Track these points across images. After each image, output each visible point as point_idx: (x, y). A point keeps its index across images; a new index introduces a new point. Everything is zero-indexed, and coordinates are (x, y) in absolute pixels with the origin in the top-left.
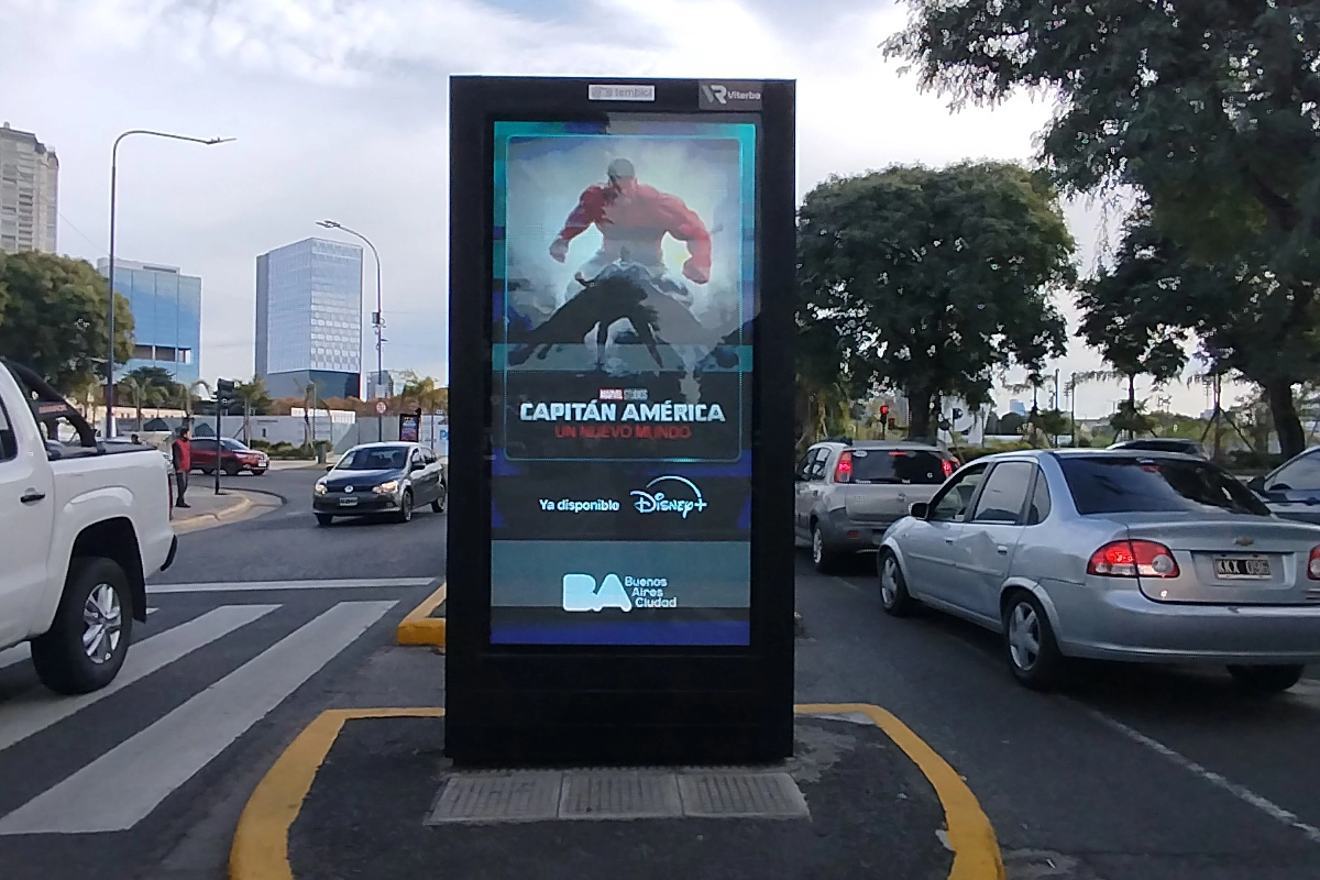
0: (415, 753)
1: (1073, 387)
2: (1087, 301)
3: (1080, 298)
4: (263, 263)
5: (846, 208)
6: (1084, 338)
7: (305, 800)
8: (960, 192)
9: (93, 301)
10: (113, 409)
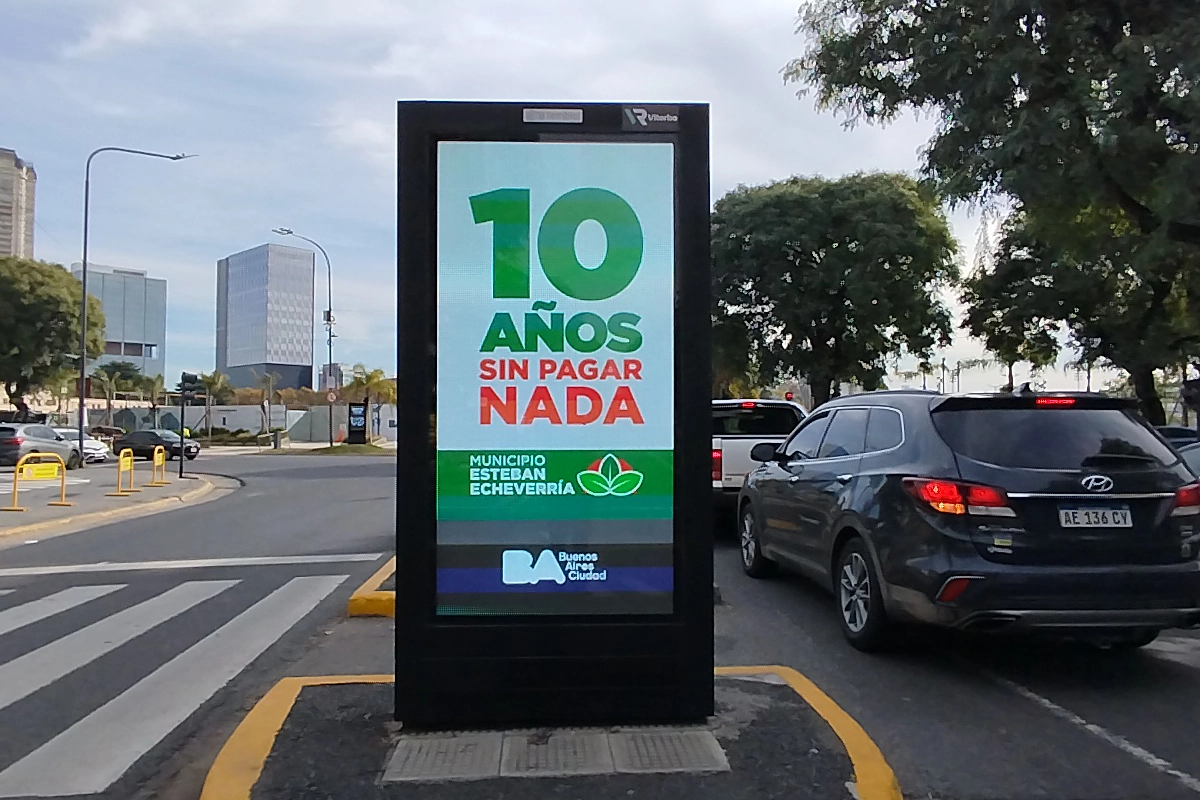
0: (367, 717)
1: (958, 374)
2: (968, 297)
3: (963, 294)
4: (224, 266)
5: (753, 214)
6: (968, 330)
7: (266, 762)
8: (854, 201)
9: (66, 302)
10: (85, 401)
